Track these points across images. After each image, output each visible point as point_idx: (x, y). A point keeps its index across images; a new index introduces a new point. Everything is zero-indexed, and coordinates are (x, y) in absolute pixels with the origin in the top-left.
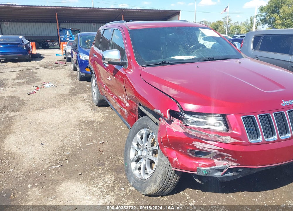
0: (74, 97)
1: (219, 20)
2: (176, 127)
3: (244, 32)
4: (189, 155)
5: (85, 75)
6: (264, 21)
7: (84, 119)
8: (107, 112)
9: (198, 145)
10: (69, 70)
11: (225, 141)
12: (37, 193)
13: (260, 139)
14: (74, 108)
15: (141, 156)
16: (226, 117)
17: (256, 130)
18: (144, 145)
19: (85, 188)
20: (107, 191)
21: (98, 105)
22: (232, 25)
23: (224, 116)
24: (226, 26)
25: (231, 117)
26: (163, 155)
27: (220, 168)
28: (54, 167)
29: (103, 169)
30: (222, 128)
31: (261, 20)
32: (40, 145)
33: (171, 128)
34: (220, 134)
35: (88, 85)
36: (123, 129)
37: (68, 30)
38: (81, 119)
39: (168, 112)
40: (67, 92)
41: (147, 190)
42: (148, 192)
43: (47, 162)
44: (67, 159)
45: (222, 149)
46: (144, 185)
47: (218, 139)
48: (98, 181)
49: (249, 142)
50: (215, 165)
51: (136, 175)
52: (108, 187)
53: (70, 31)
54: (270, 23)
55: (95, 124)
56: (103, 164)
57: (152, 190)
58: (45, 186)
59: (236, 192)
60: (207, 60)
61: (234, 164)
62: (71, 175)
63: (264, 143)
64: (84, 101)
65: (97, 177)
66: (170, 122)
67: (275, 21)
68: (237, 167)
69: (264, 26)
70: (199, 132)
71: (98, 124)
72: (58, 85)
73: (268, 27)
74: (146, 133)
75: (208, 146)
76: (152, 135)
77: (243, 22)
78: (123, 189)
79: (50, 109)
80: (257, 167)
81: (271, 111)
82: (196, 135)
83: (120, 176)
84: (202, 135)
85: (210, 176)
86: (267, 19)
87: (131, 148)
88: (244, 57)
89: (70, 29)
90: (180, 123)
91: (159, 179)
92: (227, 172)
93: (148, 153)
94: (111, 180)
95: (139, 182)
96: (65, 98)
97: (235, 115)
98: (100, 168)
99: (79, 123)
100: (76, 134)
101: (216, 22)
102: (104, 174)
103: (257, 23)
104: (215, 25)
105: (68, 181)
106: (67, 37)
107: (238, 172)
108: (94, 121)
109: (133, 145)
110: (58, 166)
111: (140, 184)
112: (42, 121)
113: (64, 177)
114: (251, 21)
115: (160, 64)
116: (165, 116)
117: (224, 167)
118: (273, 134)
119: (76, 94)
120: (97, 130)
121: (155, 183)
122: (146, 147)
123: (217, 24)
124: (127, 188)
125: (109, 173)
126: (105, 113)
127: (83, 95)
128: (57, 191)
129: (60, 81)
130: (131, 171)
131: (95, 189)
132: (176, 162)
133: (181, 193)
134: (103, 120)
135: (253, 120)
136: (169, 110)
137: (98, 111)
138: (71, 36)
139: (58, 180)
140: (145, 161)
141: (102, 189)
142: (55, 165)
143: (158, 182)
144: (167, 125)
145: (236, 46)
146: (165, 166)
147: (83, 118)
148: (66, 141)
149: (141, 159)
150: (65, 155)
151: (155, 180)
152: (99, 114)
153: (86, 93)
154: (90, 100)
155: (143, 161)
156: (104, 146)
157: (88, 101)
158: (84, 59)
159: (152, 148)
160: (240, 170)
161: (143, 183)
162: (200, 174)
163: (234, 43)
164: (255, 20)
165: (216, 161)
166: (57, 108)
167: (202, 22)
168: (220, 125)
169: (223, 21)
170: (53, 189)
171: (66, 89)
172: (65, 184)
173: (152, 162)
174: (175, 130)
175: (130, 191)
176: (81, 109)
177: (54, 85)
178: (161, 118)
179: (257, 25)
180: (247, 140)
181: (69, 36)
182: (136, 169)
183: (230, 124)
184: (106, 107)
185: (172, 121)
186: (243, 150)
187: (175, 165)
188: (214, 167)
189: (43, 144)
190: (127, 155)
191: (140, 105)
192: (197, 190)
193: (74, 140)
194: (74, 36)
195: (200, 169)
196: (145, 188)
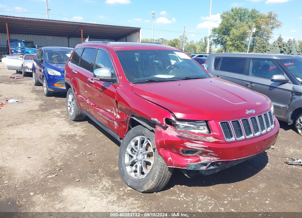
0: (46, 113)
1: (176, 39)
2: (171, 132)
3: (199, 50)
4: (181, 154)
5: (53, 90)
6: (217, 42)
7: (64, 134)
8: (86, 126)
9: (189, 145)
10: (30, 85)
11: (209, 141)
12: (42, 199)
13: (233, 139)
14: (50, 124)
15: (137, 160)
16: (208, 123)
17: (230, 131)
18: (139, 151)
19: (87, 192)
20: (108, 192)
21: (75, 120)
22: (188, 44)
23: (206, 122)
24: (183, 44)
25: (212, 123)
26: (159, 156)
27: (205, 163)
28: (50, 176)
29: (98, 175)
30: (205, 131)
31: (214, 40)
32: (27, 159)
33: (166, 133)
34: (205, 135)
35: (57, 101)
36: (106, 141)
37: (20, 41)
38: (61, 133)
39: (164, 120)
40: (37, 108)
41: (145, 187)
42: (146, 188)
43: (41, 173)
44: (60, 169)
45: (206, 147)
46: (141, 183)
47: (204, 139)
48: (97, 185)
49: (226, 141)
50: (201, 161)
51: (133, 177)
52: (107, 189)
53: (22, 43)
54: (222, 44)
55: (77, 138)
56: (97, 171)
57: (150, 186)
58: (48, 193)
59: (214, 185)
60: (184, 79)
61: (215, 159)
62: (70, 182)
63: (236, 141)
64: (58, 116)
65: (95, 182)
66: (165, 128)
67: (226, 42)
68: (217, 161)
69: (217, 46)
70: (190, 134)
71: (81, 138)
72: (24, 101)
73: (220, 47)
74: (140, 140)
75: (197, 145)
76: (147, 141)
77: (198, 41)
78: (121, 189)
79: (25, 125)
80: (232, 160)
81: (239, 118)
82: (187, 137)
83: (116, 180)
84: (192, 137)
85: (197, 170)
86: (219, 39)
87: (126, 155)
88: (211, 76)
89: (23, 41)
90: (173, 128)
91: (157, 176)
92: (209, 166)
93: (143, 156)
94: (108, 183)
95: (136, 182)
96: (37, 114)
97: (215, 121)
98: (95, 174)
99: (60, 137)
100: (61, 147)
101: (173, 40)
102: (101, 179)
103: (210, 43)
104: (172, 43)
105: (68, 187)
106: (19, 50)
107: (218, 165)
108: (76, 135)
109: (127, 151)
110: (54, 175)
111: (137, 184)
112: (21, 137)
113: (64, 184)
114: (205, 41)
115: (147, 82)
116: (162, 123)
117: (208, 162)
118: (241, 135)
119: (47, 110)
120: (80, 143)
121: (153, 180)
122: (141, 151)
123: (174, 42)
124: (125, 188)
125: (105, 178)
126: (83, 128)
127: (55, 110)
128: (61, 196)
129: (24, 96)
130: (127, 174)
131: (96, 192)
132: (170, 160)
133: (171, 188)
134: (84, 134)
135: (228, 125)
136: (165, 118)
137: (76, 126)
138: (23, 49)
139: (58, 187)
140: (141, 163)
141: (103, 191)
142: (50, 175)
143: (156, 178)
144: (163, 131)
145: (204, 67)
146: (161, 164)
147: (63, 132)
148: (53, 154)
149: (137, 163)
150: (57, 166)
151: (153, 177)
152: (77, 128)
153: (57, 108)
154: (64, 115)
155: (138, 164)
156: (92, 157)
157: (62, 116)
158: (52, 74)
159: (146, 152)
160: (220, 163)
161: (141, 182)
162: (189, 169)
163: (203, 64)
164: (208, 41)
165: (201, 158)
166: (32, 123)
167: (160, 40)
168: (204, 129)
169: (179, 39)
170: (56, 195)
171: (35, 105)
172: (67, 189)
173: (148, 164)
174: (170, 134)
175: (128, 190)
176: (58, 124)
177: (19, 101)
178: (157, 126)
179: (211, 45)
180: (224, 139)
181: (20, 48)
182: (132, 172)
183: (211, 128)
184: (83, 122)
185: (167, 127)
186: (222, 147)
187: (170, 163)
188: (200, 162)
189: (30, 157)
190: (122, 160)
191: (133, 116)
192: (184, 186)
193: (61, 153)
194: (27, 48)
195: (189, 165)
196: (143, 185)
